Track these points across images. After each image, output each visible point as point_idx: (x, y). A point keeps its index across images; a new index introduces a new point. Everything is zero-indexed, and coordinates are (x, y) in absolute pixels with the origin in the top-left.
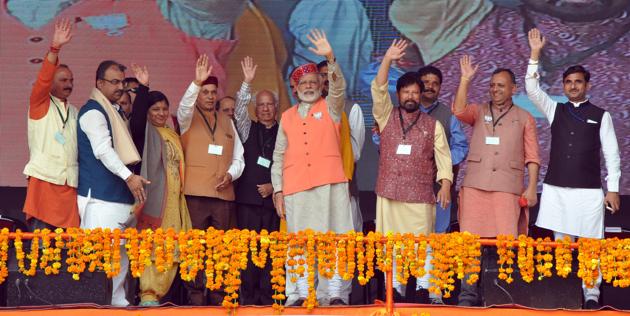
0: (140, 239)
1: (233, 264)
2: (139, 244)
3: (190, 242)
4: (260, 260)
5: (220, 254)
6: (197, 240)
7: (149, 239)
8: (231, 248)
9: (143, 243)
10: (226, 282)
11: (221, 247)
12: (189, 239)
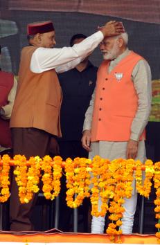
0: (29, 166)
1: (118, 192)
2: (27, 171)
3: (77, 170)
4: (144, 189)
5: (106, 183)
6: (83, 169)
7: (38, 166)
8: (116, 177)
9: (31, 170)
10: (110, 210)
11: (107, 175)
12: (75, 167)
